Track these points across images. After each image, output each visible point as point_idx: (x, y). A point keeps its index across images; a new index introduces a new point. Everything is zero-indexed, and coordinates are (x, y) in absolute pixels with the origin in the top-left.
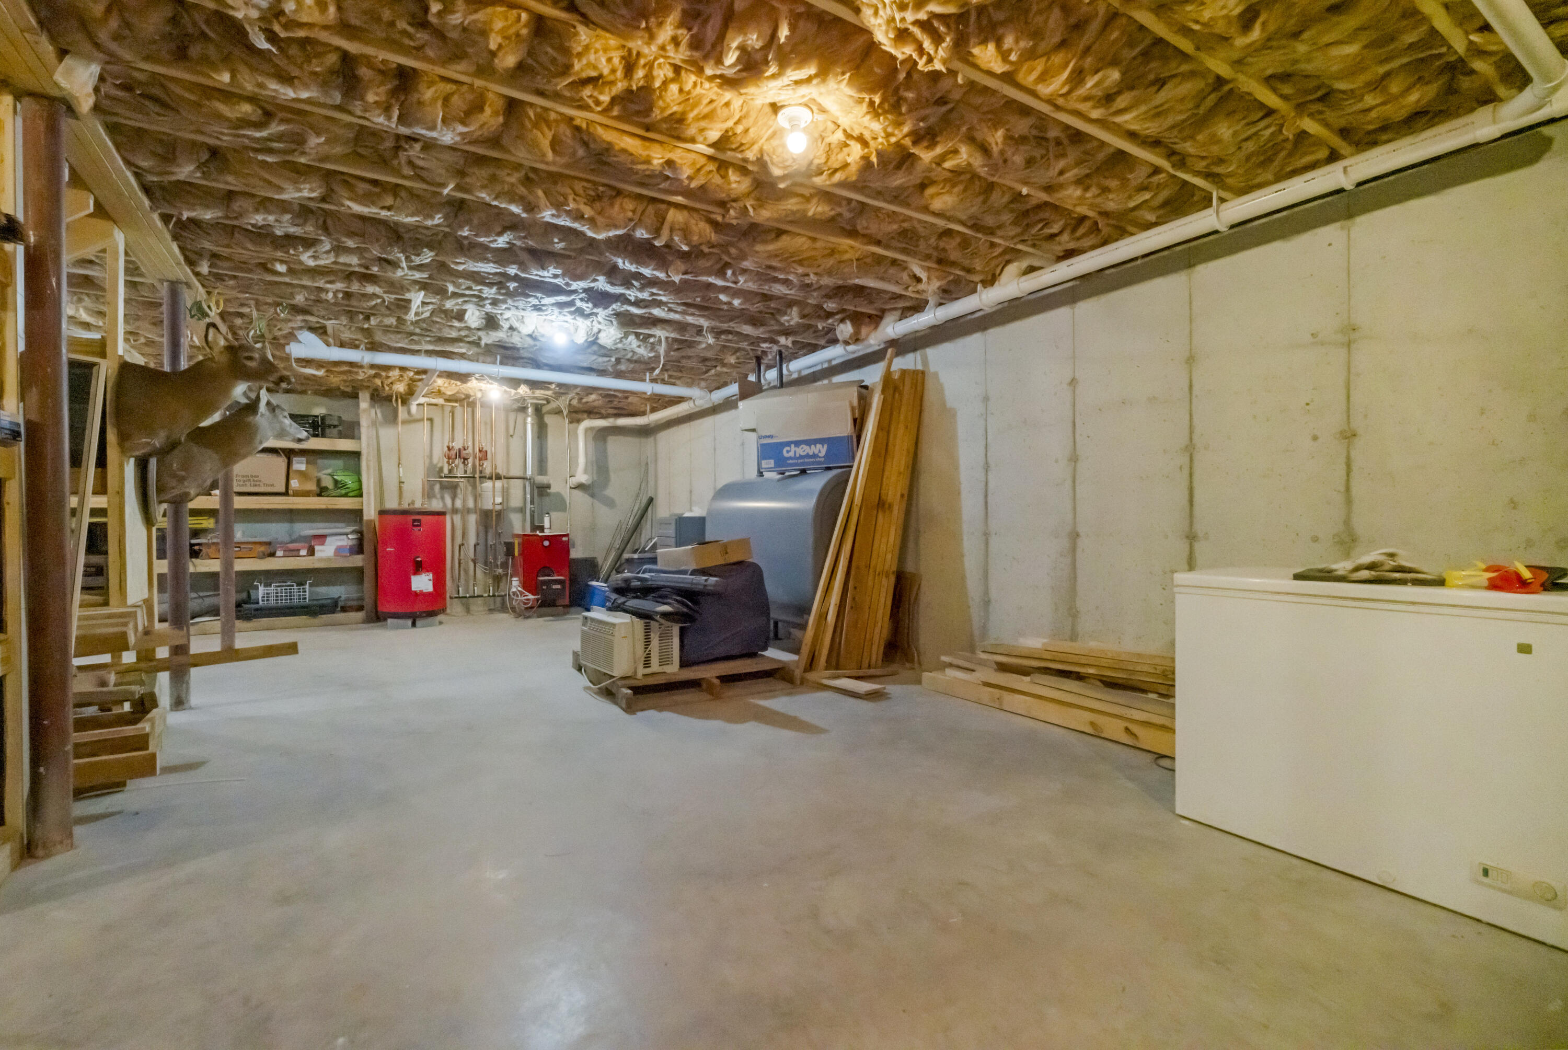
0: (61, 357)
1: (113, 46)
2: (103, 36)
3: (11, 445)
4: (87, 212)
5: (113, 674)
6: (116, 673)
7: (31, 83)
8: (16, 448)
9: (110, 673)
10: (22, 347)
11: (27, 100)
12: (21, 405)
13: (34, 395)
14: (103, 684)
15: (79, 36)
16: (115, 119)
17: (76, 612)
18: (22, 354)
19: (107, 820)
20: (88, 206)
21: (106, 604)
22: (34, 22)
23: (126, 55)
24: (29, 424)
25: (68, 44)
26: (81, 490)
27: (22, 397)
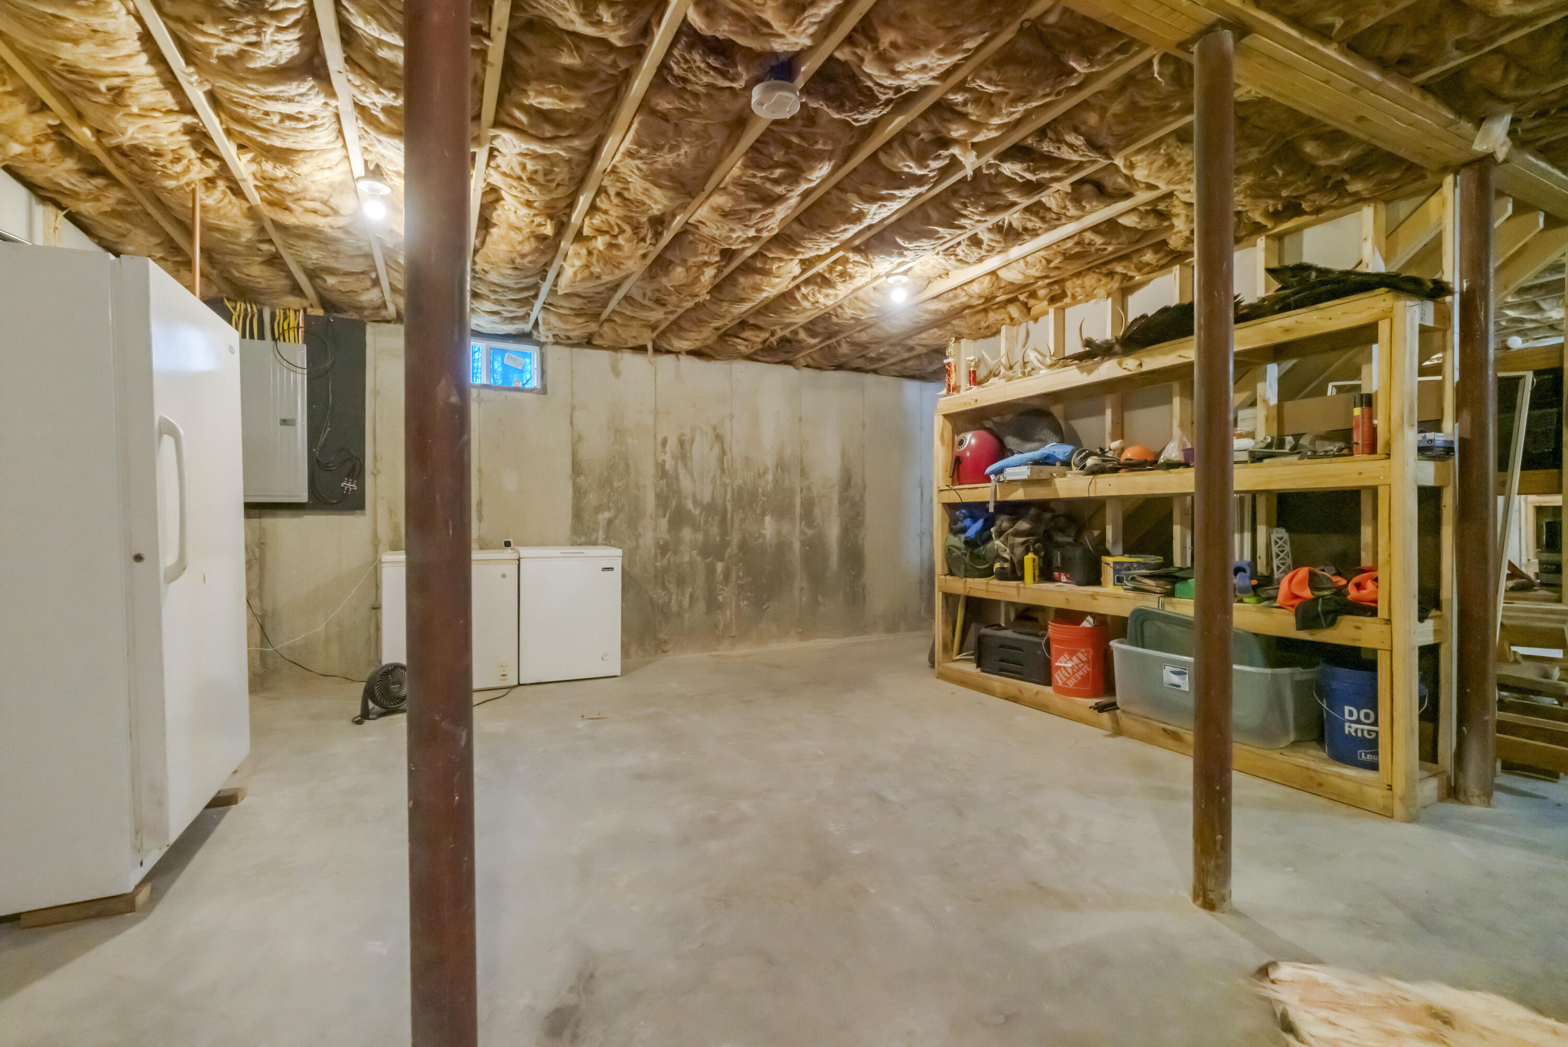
0: (1487, 378)
1: (1520, 93)
2: (1507, 91)
3: (1447, 459)
4: (1539, 229)
5: (1557, 669)
6: (1561, 669)
7: (1464, 157)
8: (1451, 461)
9: (1555, 667)
10: (1457, 378)
11: (1463, 171)
12: (1457, 425)
13: (1466, 416)
14: (1547, 676)
15: (1489, 104)
16: (1543, 142)
17: (1501, 604)
18: (1458, 383)
19: (1529, 798)
20: (1538, 224)
21: (1559, 600)
22: (1451, 116)
23: (1530, 92)
24: (1462, 440)
25: (1483, 113)
26: (1507, 492)
27: (1457, 417)
